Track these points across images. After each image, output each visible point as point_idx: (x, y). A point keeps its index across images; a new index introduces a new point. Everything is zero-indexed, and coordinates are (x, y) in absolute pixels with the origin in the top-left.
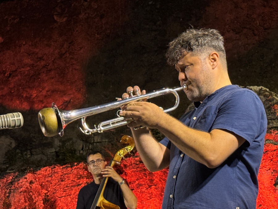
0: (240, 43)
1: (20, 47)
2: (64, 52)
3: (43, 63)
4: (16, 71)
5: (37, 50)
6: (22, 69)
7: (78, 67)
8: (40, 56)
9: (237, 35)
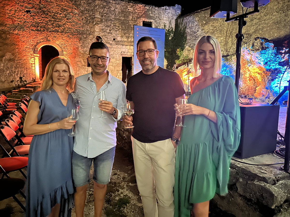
0: (278, 16)
1: (209, 24)
2: (221, 24)
3: (216, 28)
4: (208, 31)
5: (214, 25)
6: (210, 31)
7: (225, 29)
8: (215, 26)
9: (278, 14)
